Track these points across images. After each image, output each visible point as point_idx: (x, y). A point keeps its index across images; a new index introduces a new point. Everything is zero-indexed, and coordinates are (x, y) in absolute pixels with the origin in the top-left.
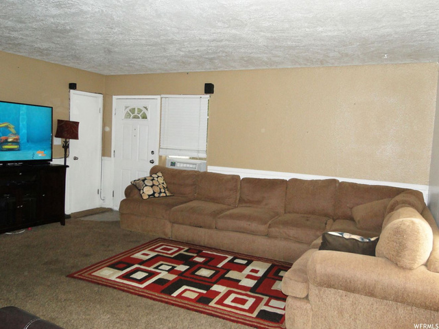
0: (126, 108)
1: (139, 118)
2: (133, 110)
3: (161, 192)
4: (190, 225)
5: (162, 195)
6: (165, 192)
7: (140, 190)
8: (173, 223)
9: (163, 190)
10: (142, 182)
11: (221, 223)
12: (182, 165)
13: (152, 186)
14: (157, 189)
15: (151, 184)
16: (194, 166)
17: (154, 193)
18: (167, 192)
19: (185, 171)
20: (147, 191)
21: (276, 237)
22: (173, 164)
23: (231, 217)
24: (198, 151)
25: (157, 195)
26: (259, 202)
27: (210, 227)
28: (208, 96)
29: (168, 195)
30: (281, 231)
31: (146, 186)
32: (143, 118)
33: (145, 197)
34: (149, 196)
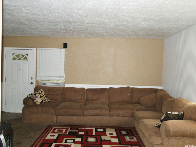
0: (13, 54)
1: (22, 60)
2: (18, 56)
3: (45, 100)
4: (68, 116)
5: (46, 101)
6: (47, 100)
7: (34, 100)
8: (57, 116)
9: (46, 99)
10: (34, 95)
11: (85, 112)
12: (50, 84)
13: (40, 97)
14: (43, 99)
15: (40, 96)
16: (58, 84)
17: (42, 101)
18: (48, 99)
19: (55, 87)
20: (39, 100)
21: (113, 116)
22: (45, 84)
23: (91, 109)
24: (60, 77)
25: (44, 102)
26: (97, 100)
27: (80, 115)
28: (65, 49)
29: (49, 101)
30: (116, 112)
31: (37, 97)
32: (24, 60)
33: (38, 103)
34: (40, 102)
